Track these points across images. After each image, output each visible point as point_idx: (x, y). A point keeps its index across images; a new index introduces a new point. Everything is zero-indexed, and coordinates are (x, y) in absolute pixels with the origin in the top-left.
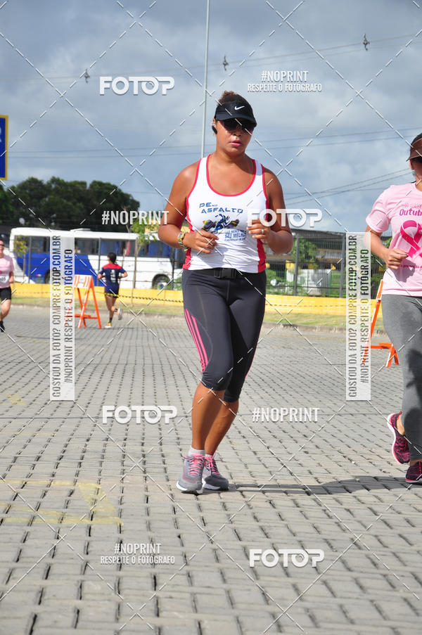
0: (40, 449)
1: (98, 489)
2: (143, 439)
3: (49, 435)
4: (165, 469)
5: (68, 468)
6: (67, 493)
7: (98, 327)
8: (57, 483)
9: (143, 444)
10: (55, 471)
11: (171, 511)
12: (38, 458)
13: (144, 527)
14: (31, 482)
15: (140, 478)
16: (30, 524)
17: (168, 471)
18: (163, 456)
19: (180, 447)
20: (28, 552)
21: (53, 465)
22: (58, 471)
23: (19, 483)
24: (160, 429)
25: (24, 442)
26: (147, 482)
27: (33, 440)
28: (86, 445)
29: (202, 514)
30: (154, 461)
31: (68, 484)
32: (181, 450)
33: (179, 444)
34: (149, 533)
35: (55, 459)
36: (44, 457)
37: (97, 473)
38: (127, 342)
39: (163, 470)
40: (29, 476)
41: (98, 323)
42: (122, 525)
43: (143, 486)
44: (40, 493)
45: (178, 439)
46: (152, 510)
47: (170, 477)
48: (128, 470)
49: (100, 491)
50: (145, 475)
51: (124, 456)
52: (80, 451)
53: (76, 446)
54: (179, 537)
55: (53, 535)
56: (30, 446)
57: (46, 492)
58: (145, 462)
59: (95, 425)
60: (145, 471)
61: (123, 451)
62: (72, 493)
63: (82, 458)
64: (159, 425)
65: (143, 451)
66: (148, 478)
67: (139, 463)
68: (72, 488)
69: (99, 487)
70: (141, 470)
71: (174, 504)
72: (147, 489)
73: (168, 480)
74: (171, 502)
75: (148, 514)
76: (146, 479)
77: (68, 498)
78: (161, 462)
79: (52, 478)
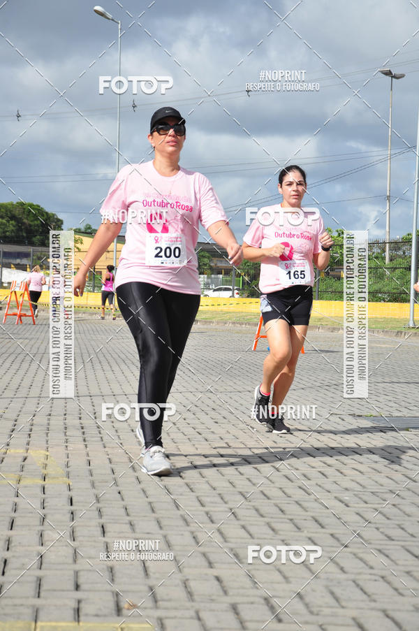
1: (47, 455)
2: (80, 414)
4: (101, 438)
5: (19, 439)
6: (21, 459)
7: (32, 323)
8: (11, 451)
9: (80, 418)
10: (9, 441)
11: (110, 472)
13: (89, 486)
15: (82, 446)
17: (104, 439)
18: (98, 427)
21: (7, 436)
22: (11, 441)
24: (93, 406)
26: (88, 449)
28: (33, 420)
29: (136, 474)
30: (91, 432)
31: (21, 452)
32: (113, 422)
34: (95, 491)
35: (8, 431)
37: (45, 442)
39: (99, 439)
41: (32, 320)
42: (71, 484)
43: (84, 452)
46: (94, 472)
47: (107, 445)
48: (70, 439)
49: (49, 457)
50: (85, 443)
51: (66, 428)
52: (28, 424)
53: (24, 421)
54: (119, 493)
55: (13, 493)
57: (3, 458)
58: (84, 433)
59: (38, 404)
60: (84, 440)
61: (65, 424)
62: (25, 459)
63: (31, 430)
64: (92, 402)
65: (81, 424)
66: (88, 446)
67: (79, 433)
68: (26, 455)
69: (47, 453)
70: (82, 439)
71: (113, 466)
72: (88, 455)
73: (105, 447)
74: (110, 465)
75: (91, 475)
76: (86, 446)
77: (23, 463)
78: (98, 433)
79: (7, 447)
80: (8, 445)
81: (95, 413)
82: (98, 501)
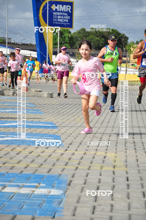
1: (116, 156)
6: (103, 157)
8: (98, 153)
9: (133, 138)
13: (137, 172)
14: (88, 153)
15: (133, 152)
16: (89, 169)
18: (143, 143)
20: (89, 181)
23: (82, 152)
26: (137, 153)
28: (109, 138)
30: (139, 145)
31: (103, 154)
34: (140, 175)
37: (115, 149)
39: (143, 149)
40: (87, 150)
42: (128, 171)
43: (135, 155)
44: (92, 157)
46: (140, 165)
48: (128, 148)
49: (117, 157)
50: (135, 151)
51: (126, 143)
52: (107, 140)
53: (105, 138)
55: (98, 174)
58: (135, 145)
59: (112, 130)
60: (135, 149)
62: (105, 157)
65: (134, 141)
67: (132, 145)
68: (105, 155)
70: (134, 148)
72: (137, 156)
75: (138, 166)
76: (136, 152)
77: (104, 159)
78: (142, 145)
79: (96, 151)
80: (97, 150)
82: (141, 179)
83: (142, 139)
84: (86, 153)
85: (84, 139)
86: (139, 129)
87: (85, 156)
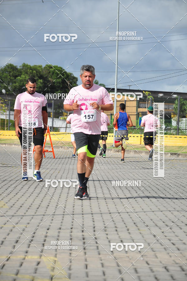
0: (18, 235)
1: (55, 261)
2: (83, 228)
3: (23, 226)
4: (97, 247)
5: (35, 247)
6: (35, 264)
7: (53, 157)
8: (29, 257)
9: (83, 231)
10: (28, 249)
11: (101, 274)
12: (17, 242)
14: (13, 257)
15: (82, 253)
17: (100, 248)
18: (96, 238)
19: (107, 233)
21: (27, 246)
22: (29, 250)
23: (4, 257)
24: (94, 221)
25: (8, 231)
26: (86, 256)
27: (13, 230)
28: (47, 233)
30: (90, 242)
31: (36, 258)
32: (107, 234)
33: (106, 231)
35: (28, 242)
36: (20, 241)
38: (71, 167)
39: (96, 248)
40: (11, 253)
41: (53, 155)
43: (83, 258)
44: (18, 264)
45: (105, 227)
46: (90, 274)
47: (101, 253)
50: (85, 251)
51: (71, 239)
52: (43, 236)
53: (41, 234)
56: (11, 234)
57: (22, 263)
58: (84, 243)
59: (52, 220)
60: (84, 249)
61: (71, 236)
62: (38, 263)
63: (45, 241)
64: (93, 219)
65: (83, 236)
66: (87, 253)
67: (81, 243)
68: (39, 260)
69: (56, 259)
70: (82, 248)
71: (104, 269)
72: (86, 260)
73: (99, 254)
74: (102, 269)
75: (87, 276)
76: (85, 253)
77: (37, 267)
78: (95, 243)
79: (26, 254)
80: (27, 252)
81: (94, 227)
83: (96, 233)
84: (11, 257)
85: (8, 234)
86: (93, 216)
87: (8, 262)
